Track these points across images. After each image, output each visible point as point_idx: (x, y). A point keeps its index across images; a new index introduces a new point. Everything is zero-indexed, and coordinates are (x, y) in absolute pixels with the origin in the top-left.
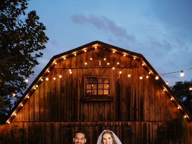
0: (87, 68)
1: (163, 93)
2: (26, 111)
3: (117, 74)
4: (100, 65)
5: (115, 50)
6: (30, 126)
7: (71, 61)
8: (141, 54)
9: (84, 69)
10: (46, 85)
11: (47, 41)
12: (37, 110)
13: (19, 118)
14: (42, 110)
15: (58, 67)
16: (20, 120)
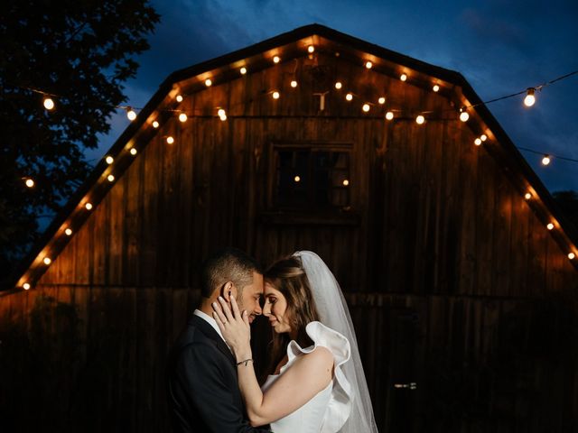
0: (279, 117)
1: (524, 205)
2: (82, 252)
3: (376, 141)
4: (322, 107)
5: (372, 58)
6: (95, 298)
7: (228, 94)
8: (458, 74)
9: (270, 120)
10: (146, 169)
11: (152, 23)
12: (116, 249)
13: (60, 272)
14: (133, 249)
15: (189, 112)
16: (63, 279)
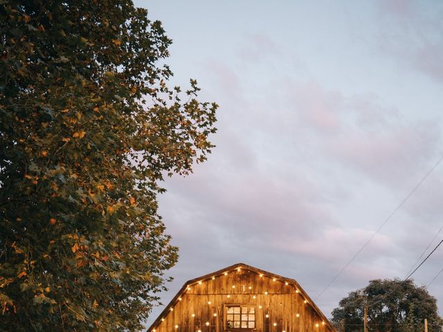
3: (265, 302)
4: (244, 290)
7: (207, 285)
15: (192, 292)
